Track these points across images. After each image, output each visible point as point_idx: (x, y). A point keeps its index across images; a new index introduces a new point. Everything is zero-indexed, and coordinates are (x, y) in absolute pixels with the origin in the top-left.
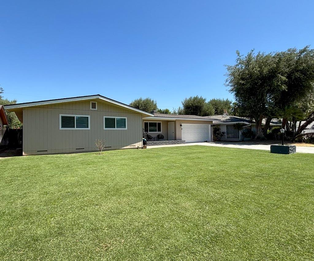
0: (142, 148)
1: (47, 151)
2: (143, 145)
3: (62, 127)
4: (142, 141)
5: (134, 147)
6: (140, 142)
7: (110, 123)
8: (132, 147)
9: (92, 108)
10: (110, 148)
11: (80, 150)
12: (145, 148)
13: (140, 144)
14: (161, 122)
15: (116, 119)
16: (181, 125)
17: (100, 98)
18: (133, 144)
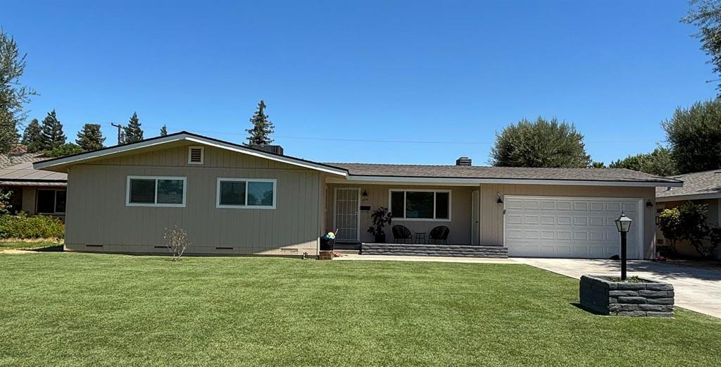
0: (318, 258)
1: (102, 246)
2: (319, 250)
3: (132, 201)
4: (319, 239)
5: (295, 254)
6: (312, 243)
7: (233, 194)
8: (288, 253)
9: (192, 161)
10: (229, 252)
11: (164, 250)
12: (326, 259)
13: (313, 247)
14: (450, 191)
15: (247, 184)
16: (500, 201)
17: (187, 138)
18: (291, 245)
